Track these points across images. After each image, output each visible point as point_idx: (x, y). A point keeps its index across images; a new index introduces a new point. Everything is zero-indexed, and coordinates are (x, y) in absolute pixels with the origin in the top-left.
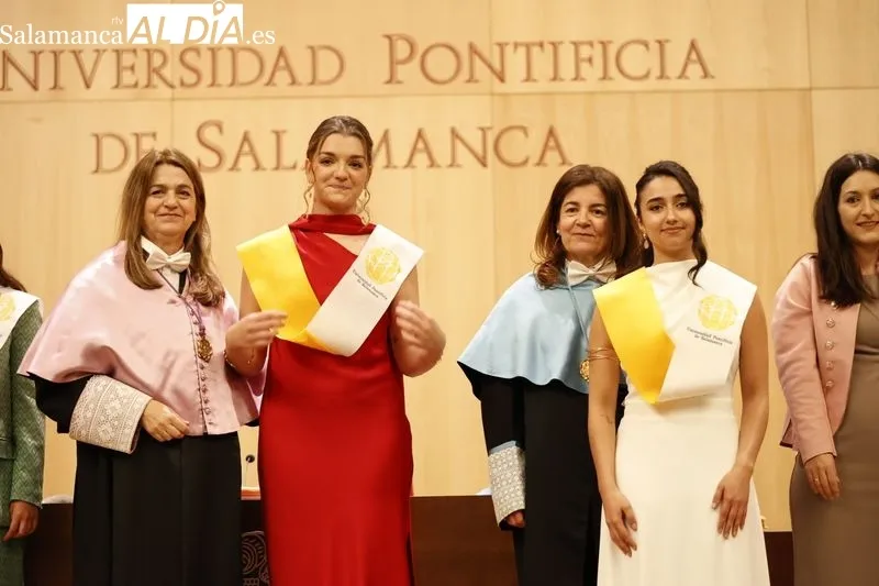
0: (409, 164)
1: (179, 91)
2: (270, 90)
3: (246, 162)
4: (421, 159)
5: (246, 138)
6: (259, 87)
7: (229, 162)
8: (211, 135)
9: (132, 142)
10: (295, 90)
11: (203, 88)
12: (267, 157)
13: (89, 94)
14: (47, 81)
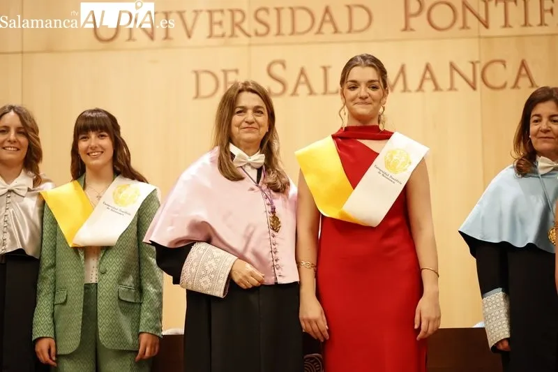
0: (420, 88)
1: (255, 39)
2: (320, 38)
3: (303, 89)
4: (428, 85)
5: (302, 72)
6: (311, 36)
7: (290, 89)
8: (277, 70)
9: (221, 76)
10: (337, 37)
11: (271, 38)
12: (318, 86)
13: (190, 42)
14: (159, 34)
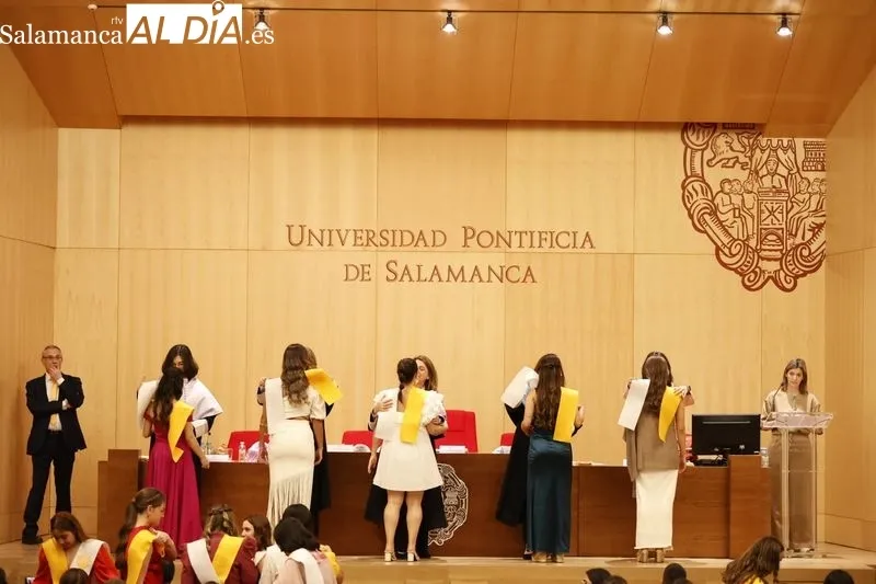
0: (471, 281)
1: (381, 248)
2: (415, 249)
3: (406, 278)
4: (476, 279)
5: (406, 268)
6: (412, 247)
7: (399, 278)
8: (392, 266)
9: (360, 268)
10: (426, 249)
11: (389, 248)
12: (415, 276)
13: (343, 248)
14: (326, 242)
